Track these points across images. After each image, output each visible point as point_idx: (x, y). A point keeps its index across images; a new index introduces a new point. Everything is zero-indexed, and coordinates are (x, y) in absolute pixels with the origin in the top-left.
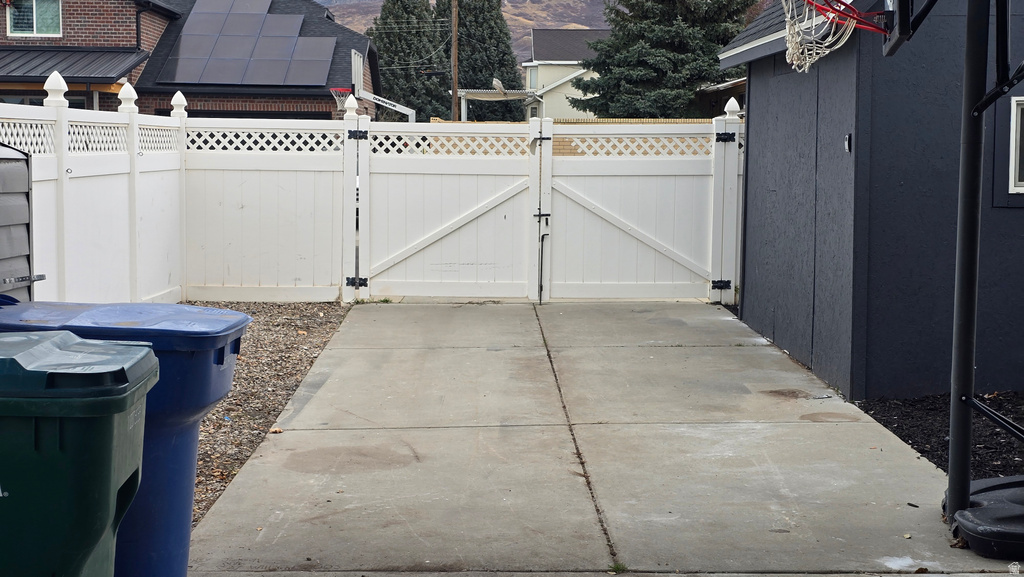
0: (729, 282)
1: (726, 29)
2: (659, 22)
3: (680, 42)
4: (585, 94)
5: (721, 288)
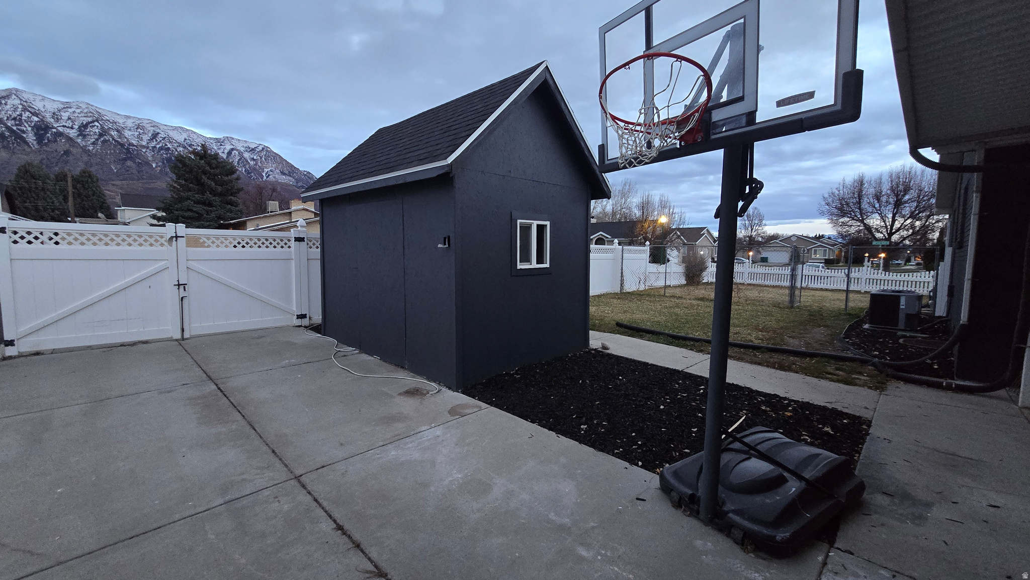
0: (306, 314)
5: (301, 318)
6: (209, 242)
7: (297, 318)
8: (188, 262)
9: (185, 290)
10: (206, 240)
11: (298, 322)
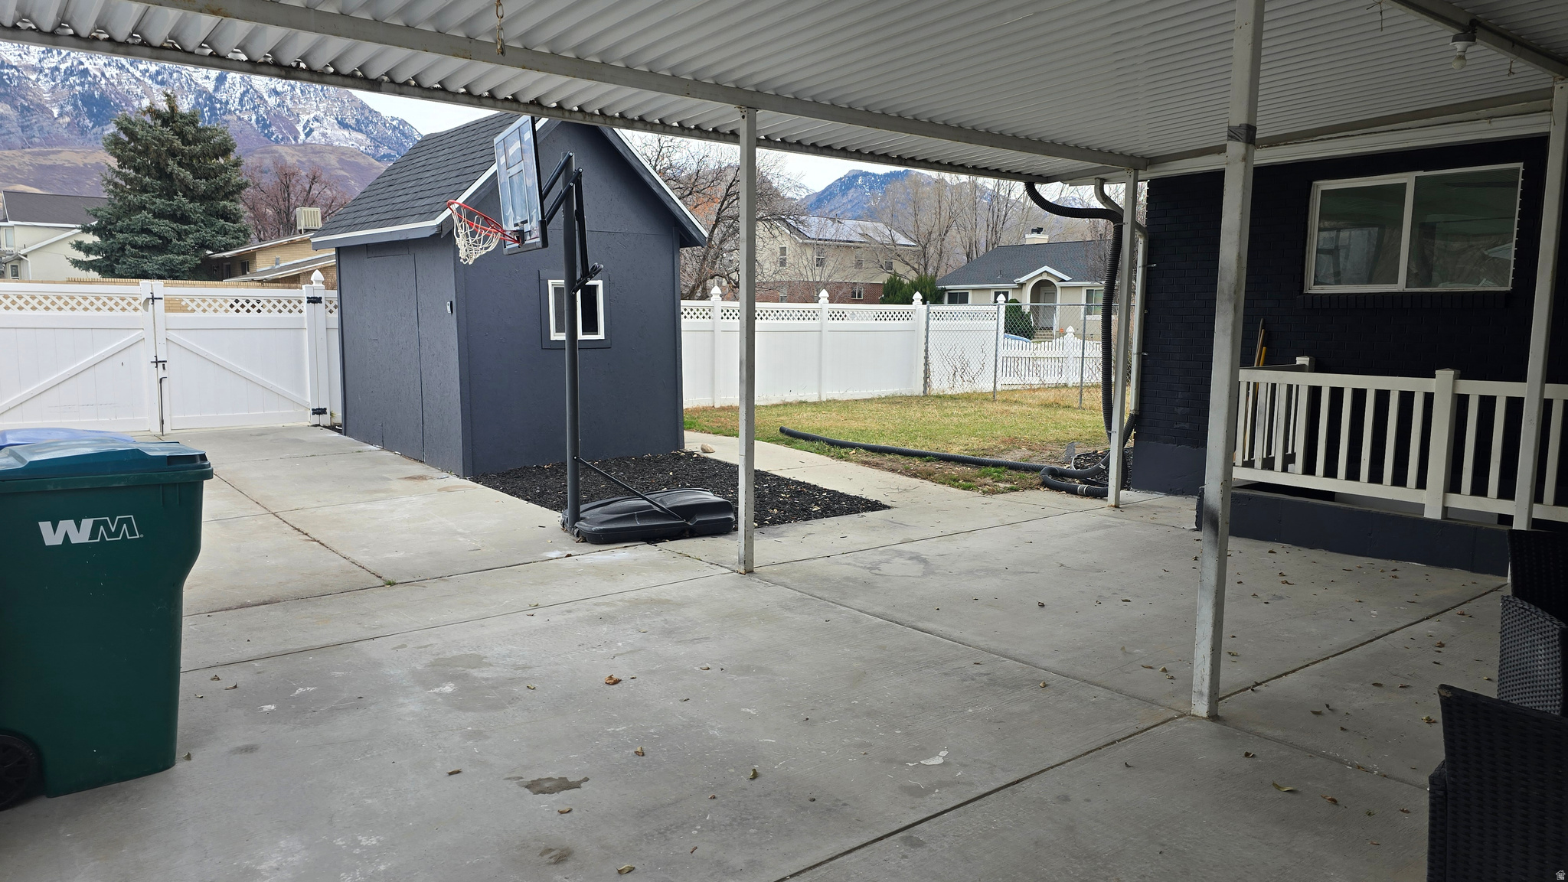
0: (325, 409)
1: (225, 207)
2: (160, 196)
3: (182, 214)
4: (87, 256)
5: (319, 414)
6: (193, 305)
7: (313, 414)
8: (169, 332)
9: (164, 368)
10: (189, 303)
11: (316, 419)
